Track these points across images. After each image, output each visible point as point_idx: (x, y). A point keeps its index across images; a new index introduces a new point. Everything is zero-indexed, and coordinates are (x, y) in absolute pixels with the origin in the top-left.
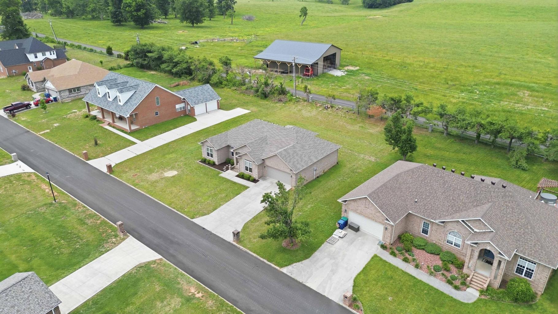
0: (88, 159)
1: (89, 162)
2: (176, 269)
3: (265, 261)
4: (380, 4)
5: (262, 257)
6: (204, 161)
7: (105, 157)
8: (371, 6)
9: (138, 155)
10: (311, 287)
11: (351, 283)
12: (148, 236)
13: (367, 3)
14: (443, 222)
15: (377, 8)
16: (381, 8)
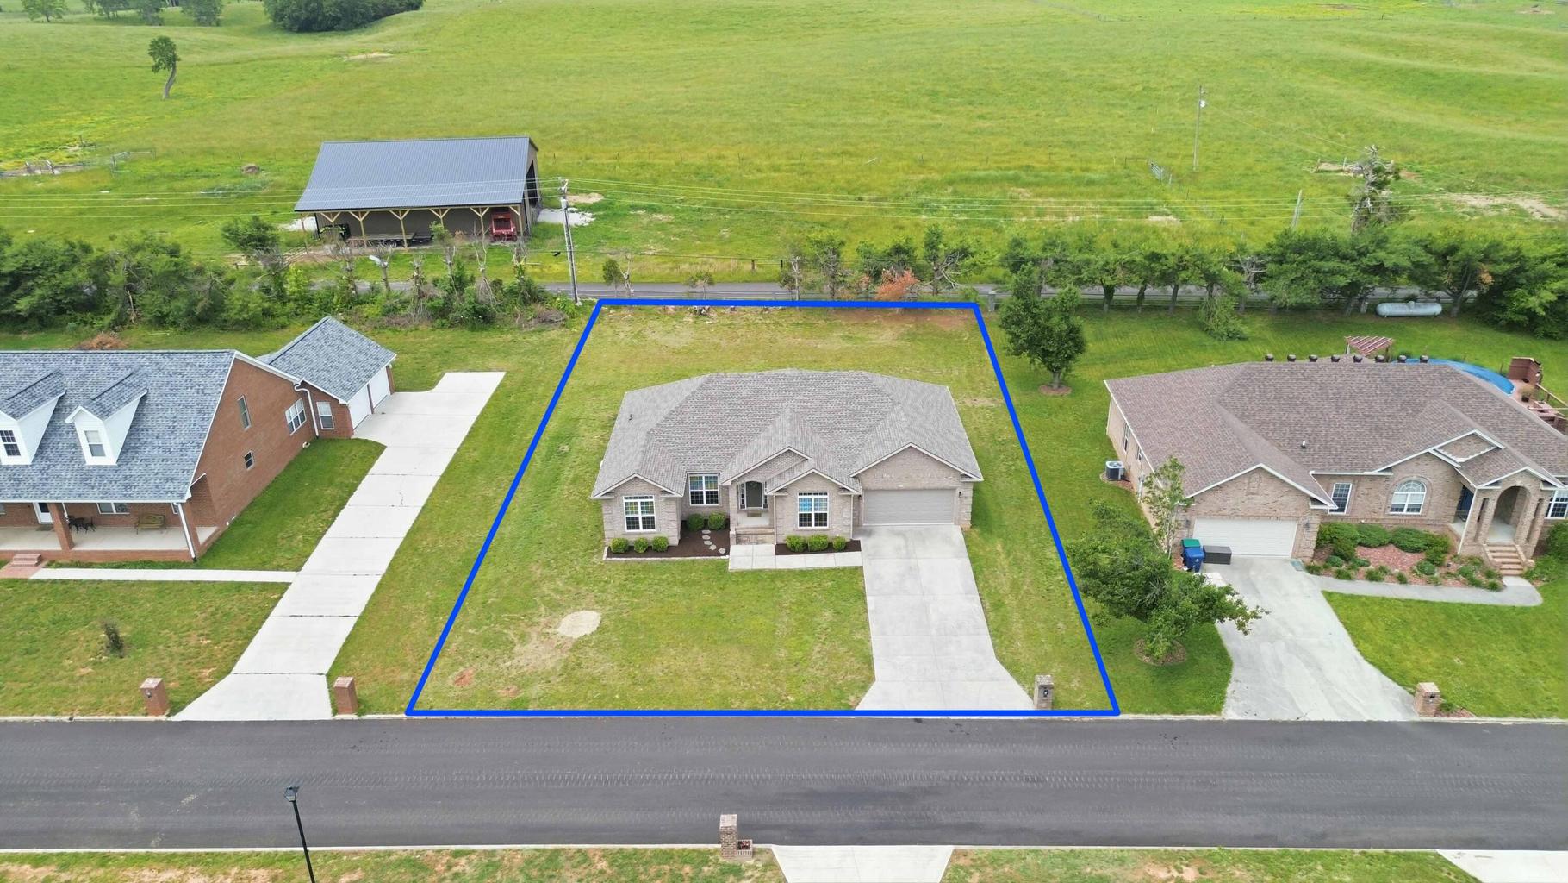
0: (176, 708)
1: (187, 714)
2: (1036, 852)
3: (1170, 717)
4: (337, 20)
5: (1153, 713)
6: (624, 550)
7: (236, 669)
8: (309, 24)
9: (360, 617)
10: (1326, 720)
11: (1371, 669)
12: (816, 817)
13: (289, 18)
14: (1389, 469)
15: (329, 29)
16: (344, 30)
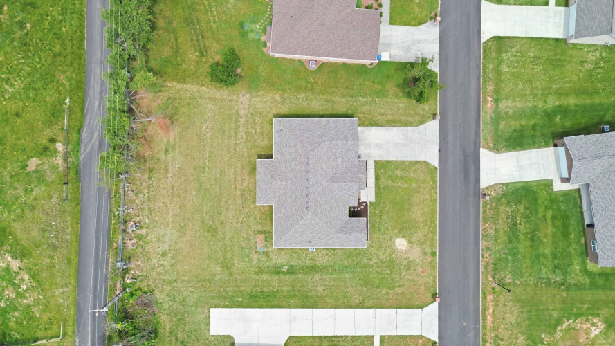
2: (482, 131)
11: (421, 27)
